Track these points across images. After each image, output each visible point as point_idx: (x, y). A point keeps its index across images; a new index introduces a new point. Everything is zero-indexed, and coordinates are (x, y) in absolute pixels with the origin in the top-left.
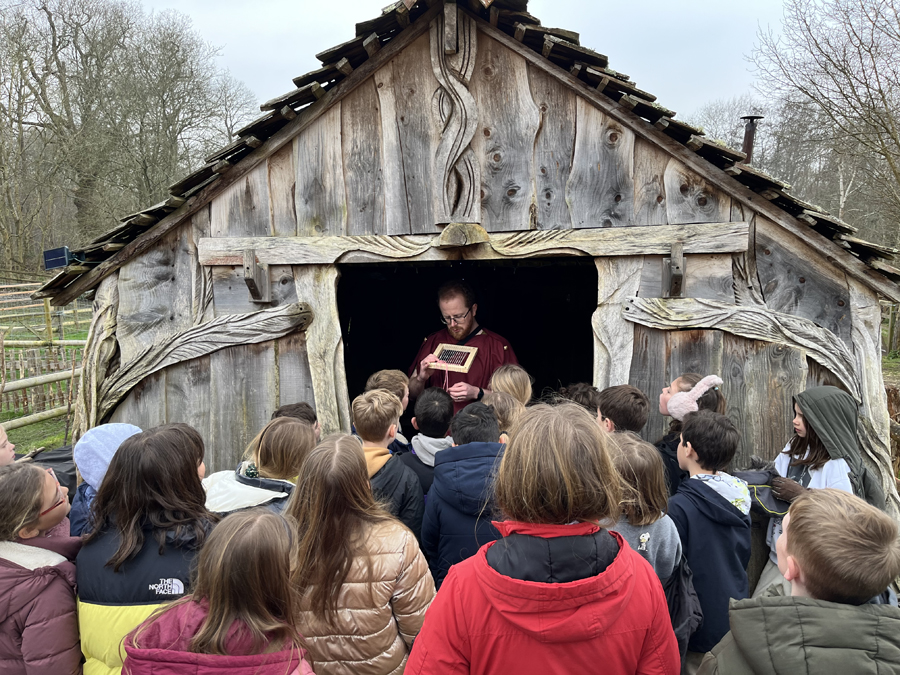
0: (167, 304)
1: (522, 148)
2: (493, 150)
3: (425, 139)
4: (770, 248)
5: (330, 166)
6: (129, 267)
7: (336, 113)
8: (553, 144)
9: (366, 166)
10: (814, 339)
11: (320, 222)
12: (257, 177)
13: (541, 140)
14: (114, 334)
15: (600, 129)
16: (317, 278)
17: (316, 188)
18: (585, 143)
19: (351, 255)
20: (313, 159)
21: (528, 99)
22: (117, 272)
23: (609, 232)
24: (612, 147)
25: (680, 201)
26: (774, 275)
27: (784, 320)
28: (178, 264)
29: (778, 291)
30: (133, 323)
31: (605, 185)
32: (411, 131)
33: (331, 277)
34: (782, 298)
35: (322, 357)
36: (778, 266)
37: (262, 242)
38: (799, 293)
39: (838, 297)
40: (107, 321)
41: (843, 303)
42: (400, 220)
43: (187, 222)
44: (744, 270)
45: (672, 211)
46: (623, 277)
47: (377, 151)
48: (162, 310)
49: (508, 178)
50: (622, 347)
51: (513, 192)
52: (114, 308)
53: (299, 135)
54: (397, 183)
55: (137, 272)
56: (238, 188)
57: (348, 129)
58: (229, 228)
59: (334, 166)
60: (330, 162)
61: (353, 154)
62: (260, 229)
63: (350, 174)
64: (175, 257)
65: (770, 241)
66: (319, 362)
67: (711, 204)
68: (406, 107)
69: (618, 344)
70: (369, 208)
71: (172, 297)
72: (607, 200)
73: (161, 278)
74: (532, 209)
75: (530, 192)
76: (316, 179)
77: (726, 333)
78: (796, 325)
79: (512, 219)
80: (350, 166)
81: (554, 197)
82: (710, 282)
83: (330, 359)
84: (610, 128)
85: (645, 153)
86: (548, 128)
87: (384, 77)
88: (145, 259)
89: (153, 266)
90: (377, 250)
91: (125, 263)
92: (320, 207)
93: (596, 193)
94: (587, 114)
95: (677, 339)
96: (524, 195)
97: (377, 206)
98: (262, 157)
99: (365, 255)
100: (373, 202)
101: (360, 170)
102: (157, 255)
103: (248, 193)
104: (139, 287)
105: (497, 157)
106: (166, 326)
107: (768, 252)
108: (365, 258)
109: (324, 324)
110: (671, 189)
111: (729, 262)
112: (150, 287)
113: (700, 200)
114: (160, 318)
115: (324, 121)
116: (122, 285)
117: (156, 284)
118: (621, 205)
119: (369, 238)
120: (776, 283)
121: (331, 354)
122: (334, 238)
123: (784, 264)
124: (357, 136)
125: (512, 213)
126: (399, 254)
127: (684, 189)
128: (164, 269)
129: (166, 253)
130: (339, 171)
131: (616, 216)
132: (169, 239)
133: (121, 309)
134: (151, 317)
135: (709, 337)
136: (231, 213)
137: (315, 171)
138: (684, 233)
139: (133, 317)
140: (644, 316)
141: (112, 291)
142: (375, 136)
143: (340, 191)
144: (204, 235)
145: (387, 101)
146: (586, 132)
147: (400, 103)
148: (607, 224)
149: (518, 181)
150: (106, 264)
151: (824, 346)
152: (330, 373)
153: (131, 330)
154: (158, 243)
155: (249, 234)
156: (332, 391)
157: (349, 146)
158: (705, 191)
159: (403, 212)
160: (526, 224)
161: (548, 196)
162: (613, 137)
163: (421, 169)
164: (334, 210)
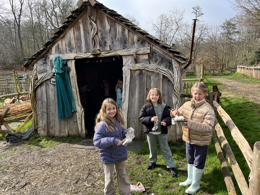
0: (45, 68)
1: (107, 34)
2: (102, 34)
3: (89, 33)
4: (156, 52)
5: (72, 40)
6: (39, 61)
7: (72, 29)
8: (113, 33)
9: (78, 39)
10: (165, 71)
11: (71, 51)
12: (59, 42)
13: (111, 32)
14: (37, 74)
15: (121, 29)
16: (71, 62)
17: (70, 44)
18: (118, 32)
19: (77, 57)
20: (69, 38)
21: (107, 24)
22: (37, 62)
23: (124, 50)
24: (124, 32)
25: (137, 43)
26: (157, 58)
27: (158, 67)
28: (47, 60)
29: (158, 61)
30: (40, 72)
31: (123, 41)
32: (86, 32)
33: (74, 62)
34: (159, 62)
35: (72, 78)
36: (157, 56)
37: (61, 55)
38: (162, 61)
39: (170, 62)
40: (35, 72)
41: (171, 63)
42: (85, 50)
43: (48, 52)
44: (151, 57)
45: (136, 45)
46: (128, 60)
47: (81, 36)
48: (45, 69)
49: (105, 40)
50: (128, 74)
51: (106, 43)
52: (36, 69)
53: (66, 33)
54: (84, 42)
55: (40, 62)
56: (56, 45)
57: (75, 32)
58: (55, 53)
59: (73, 39)
60: (72, 39)
61: (76, 37)
62: (60, 53)
63: (76, 41)
64: (47, 59)
65: (156, 50)
66: (72, 79)
67: (144, 43)
68: (85, 27)
69: (127, 73)
70: (80, 47)
71: (46, 67)
72: (123, 44)
73: (44, 63)
74: (110, 46)
75: (109, 43)
76: (70, 42)
77: (147, 70)
78: (161, 68)
79: (106, 48)
80: (76, 39)
81: (114, 43)
82: (144, 60)
83: (74, 78)
84: (123, 29)
85: (130, 33)
86: (112, 29)
87: (80, 21)
88: (41, 60)
89: (43, 61)
90: (81, 56)
91: (38, 60)
92: (71, 48)
93: (121, 43)
94: (119, 26)
95: (138, 72)
96: (108, 43)
97: (81, 47)
98: (60, 38)
99: (79, 57)
100: (81, 46)
101: (78, 40)
102: (44, 59)
103: (58, 46)
104: (40, 65)
105: (102, 36)
106: (46, 72)
107: (155, 53)
108: (79, 58)
109: (73, 71)
110: (136, 41)
111: (147, 56)
112: (42, 65)
113: (141, 43)
114: (45, 71)
115: (70, 30)
116: (38, 65)
117: (43, 64)
118: (126, 45)
119: (80, 53)
120: (157, 59)
121: (74, 77)
122: (74, 54)
123: (159, 55)
124: (76, 33)
125: (106, 47)
126: (85, 56)
127: (138, 41)
128: (45, 61)
129: (45, 58)
130: (74, 40)
131: (125, 47)
132: (45, 55)
133: (38, 70)
134: (43, 71)
135: (144, 71)
136: (55, 50)
137: (69, 41)
138: (138, 50)
139: (40, 71)
140: (131, 67)
141: (36, 66)
142: (80, 33)
143: (74, 45)
144: (51, 54)
145: (81, 26)
146: (119, 30)
147: (84, 26)
148: (124, 49)
149: (107, 40)
150: (35, 61)
151: (167, 72)
152: (74, 81)
153: (39, 74)
154: (43, 56)
155: (59, 54)
156: (75, 84)
157: (75, 35)
158: (142, 41)
159: (86, 48)
160: (108, 49)
161: (113, 43)
162: (124, 30)
163: (88, 39)
164: (73, 48)
